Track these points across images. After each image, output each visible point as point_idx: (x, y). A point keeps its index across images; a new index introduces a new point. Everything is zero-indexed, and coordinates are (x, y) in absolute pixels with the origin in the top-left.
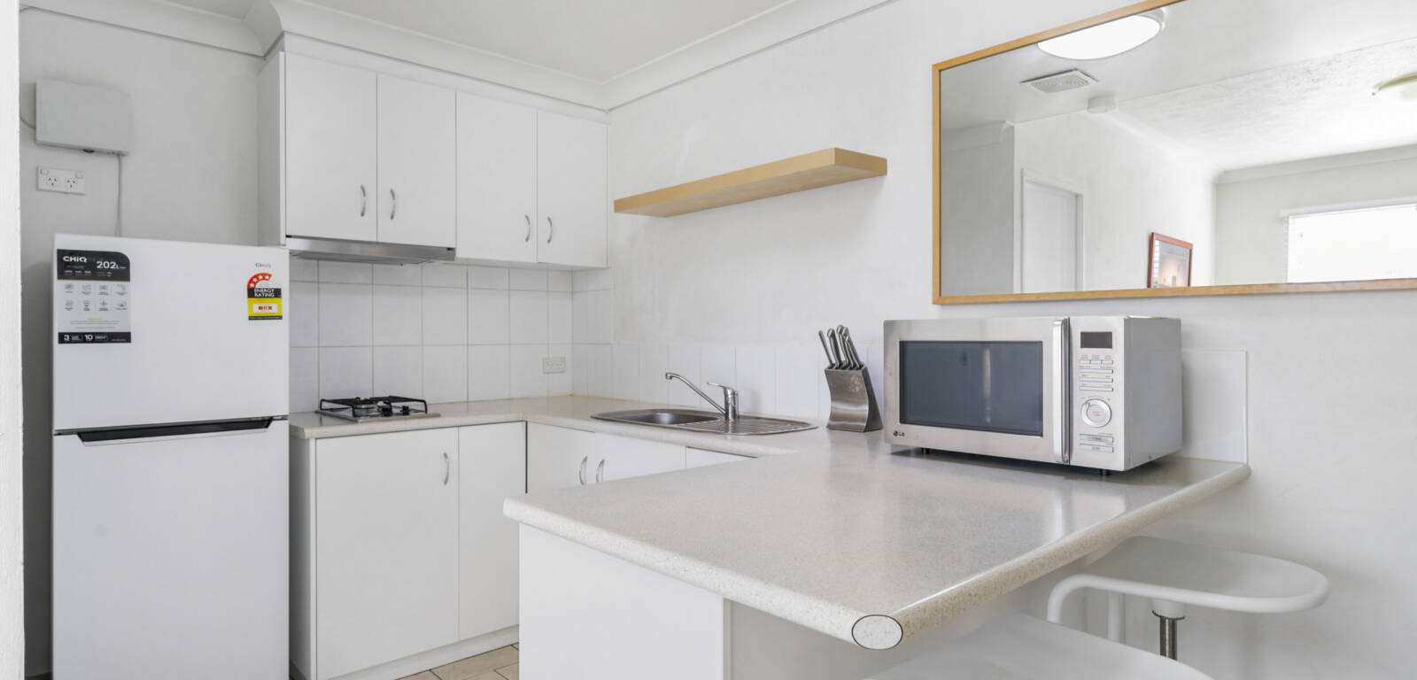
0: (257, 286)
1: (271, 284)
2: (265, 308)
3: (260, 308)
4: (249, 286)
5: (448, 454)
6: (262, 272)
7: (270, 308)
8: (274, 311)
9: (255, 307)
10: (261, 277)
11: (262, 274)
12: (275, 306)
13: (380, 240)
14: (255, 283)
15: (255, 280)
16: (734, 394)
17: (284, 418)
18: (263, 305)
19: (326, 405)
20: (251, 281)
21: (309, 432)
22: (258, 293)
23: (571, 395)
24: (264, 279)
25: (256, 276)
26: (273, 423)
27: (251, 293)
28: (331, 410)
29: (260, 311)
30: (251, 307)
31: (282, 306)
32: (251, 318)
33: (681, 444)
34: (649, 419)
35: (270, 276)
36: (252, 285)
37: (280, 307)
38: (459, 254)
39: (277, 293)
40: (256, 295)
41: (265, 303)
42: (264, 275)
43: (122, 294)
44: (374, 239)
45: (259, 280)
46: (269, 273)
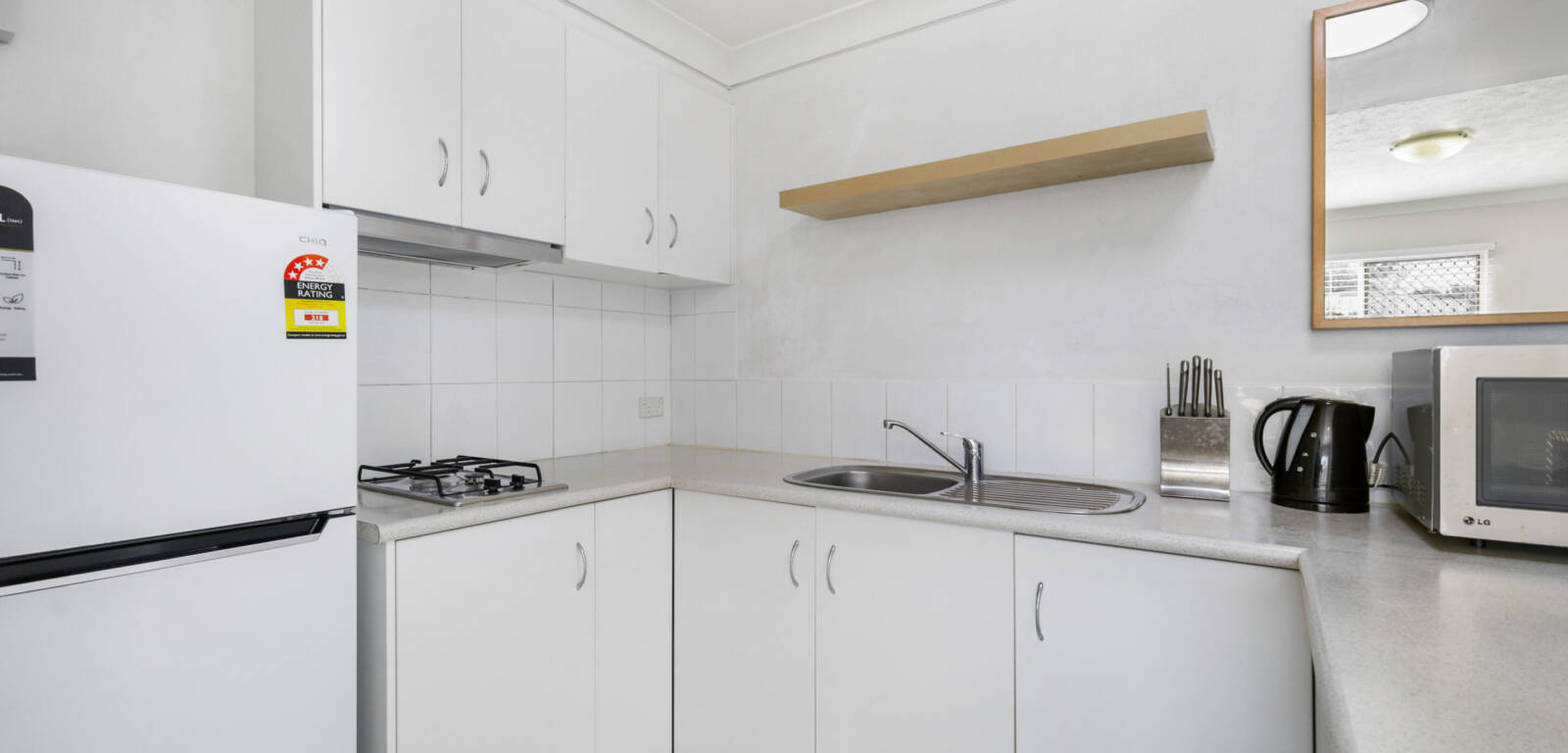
0: (302, 278)
1: (327, 276)
2: (317, 317)
3: (308, 317)
4: (286, 276)
5: (582, 544)
6: (314, 253)
7: (326, 318)
8: (333, 324)
9: (299, 314)
10: (308, 262)
11: (311, 257)
12: (335, 315)
13: (465, 226)
14: (299, 273)
15: (298, 266)
16: (980, 446)
17: (347, 512)
18: (313, 312)
19: (367, 474)
20: (291, 268)
21: (387, 530)
22: (304, 290)
23: (669, 445)
24: (314, 265)
25: (300, 259)
26: (331, 522)
27: (291, 289)
28: (375, 480)
29: (307, 323)
30: (290, 316)
31: (344, 315)
32: (291, 335)
33: (1004, 529)
34: (838, 480)
35: (325, 260)
36: (293, 275)
37: (342, 318)
38: (569, 253)
39: (337, 292)
40: (300, 293)
41: (318, 308)
42: (315, 258)
43: (15, 276)
44: (456, 223)
45: (305, 267)
46: (325, 256)
